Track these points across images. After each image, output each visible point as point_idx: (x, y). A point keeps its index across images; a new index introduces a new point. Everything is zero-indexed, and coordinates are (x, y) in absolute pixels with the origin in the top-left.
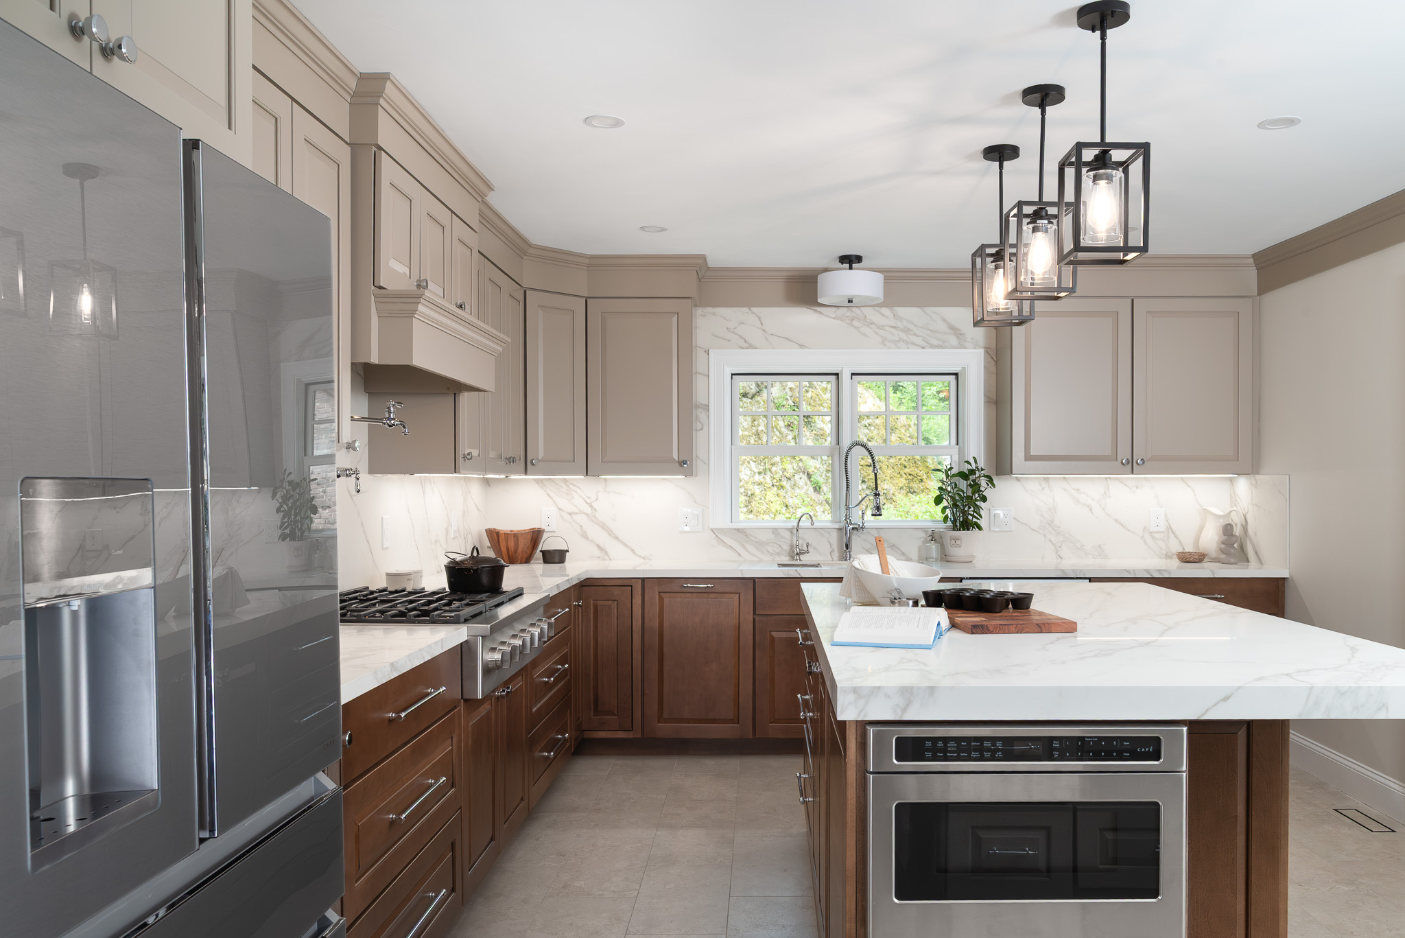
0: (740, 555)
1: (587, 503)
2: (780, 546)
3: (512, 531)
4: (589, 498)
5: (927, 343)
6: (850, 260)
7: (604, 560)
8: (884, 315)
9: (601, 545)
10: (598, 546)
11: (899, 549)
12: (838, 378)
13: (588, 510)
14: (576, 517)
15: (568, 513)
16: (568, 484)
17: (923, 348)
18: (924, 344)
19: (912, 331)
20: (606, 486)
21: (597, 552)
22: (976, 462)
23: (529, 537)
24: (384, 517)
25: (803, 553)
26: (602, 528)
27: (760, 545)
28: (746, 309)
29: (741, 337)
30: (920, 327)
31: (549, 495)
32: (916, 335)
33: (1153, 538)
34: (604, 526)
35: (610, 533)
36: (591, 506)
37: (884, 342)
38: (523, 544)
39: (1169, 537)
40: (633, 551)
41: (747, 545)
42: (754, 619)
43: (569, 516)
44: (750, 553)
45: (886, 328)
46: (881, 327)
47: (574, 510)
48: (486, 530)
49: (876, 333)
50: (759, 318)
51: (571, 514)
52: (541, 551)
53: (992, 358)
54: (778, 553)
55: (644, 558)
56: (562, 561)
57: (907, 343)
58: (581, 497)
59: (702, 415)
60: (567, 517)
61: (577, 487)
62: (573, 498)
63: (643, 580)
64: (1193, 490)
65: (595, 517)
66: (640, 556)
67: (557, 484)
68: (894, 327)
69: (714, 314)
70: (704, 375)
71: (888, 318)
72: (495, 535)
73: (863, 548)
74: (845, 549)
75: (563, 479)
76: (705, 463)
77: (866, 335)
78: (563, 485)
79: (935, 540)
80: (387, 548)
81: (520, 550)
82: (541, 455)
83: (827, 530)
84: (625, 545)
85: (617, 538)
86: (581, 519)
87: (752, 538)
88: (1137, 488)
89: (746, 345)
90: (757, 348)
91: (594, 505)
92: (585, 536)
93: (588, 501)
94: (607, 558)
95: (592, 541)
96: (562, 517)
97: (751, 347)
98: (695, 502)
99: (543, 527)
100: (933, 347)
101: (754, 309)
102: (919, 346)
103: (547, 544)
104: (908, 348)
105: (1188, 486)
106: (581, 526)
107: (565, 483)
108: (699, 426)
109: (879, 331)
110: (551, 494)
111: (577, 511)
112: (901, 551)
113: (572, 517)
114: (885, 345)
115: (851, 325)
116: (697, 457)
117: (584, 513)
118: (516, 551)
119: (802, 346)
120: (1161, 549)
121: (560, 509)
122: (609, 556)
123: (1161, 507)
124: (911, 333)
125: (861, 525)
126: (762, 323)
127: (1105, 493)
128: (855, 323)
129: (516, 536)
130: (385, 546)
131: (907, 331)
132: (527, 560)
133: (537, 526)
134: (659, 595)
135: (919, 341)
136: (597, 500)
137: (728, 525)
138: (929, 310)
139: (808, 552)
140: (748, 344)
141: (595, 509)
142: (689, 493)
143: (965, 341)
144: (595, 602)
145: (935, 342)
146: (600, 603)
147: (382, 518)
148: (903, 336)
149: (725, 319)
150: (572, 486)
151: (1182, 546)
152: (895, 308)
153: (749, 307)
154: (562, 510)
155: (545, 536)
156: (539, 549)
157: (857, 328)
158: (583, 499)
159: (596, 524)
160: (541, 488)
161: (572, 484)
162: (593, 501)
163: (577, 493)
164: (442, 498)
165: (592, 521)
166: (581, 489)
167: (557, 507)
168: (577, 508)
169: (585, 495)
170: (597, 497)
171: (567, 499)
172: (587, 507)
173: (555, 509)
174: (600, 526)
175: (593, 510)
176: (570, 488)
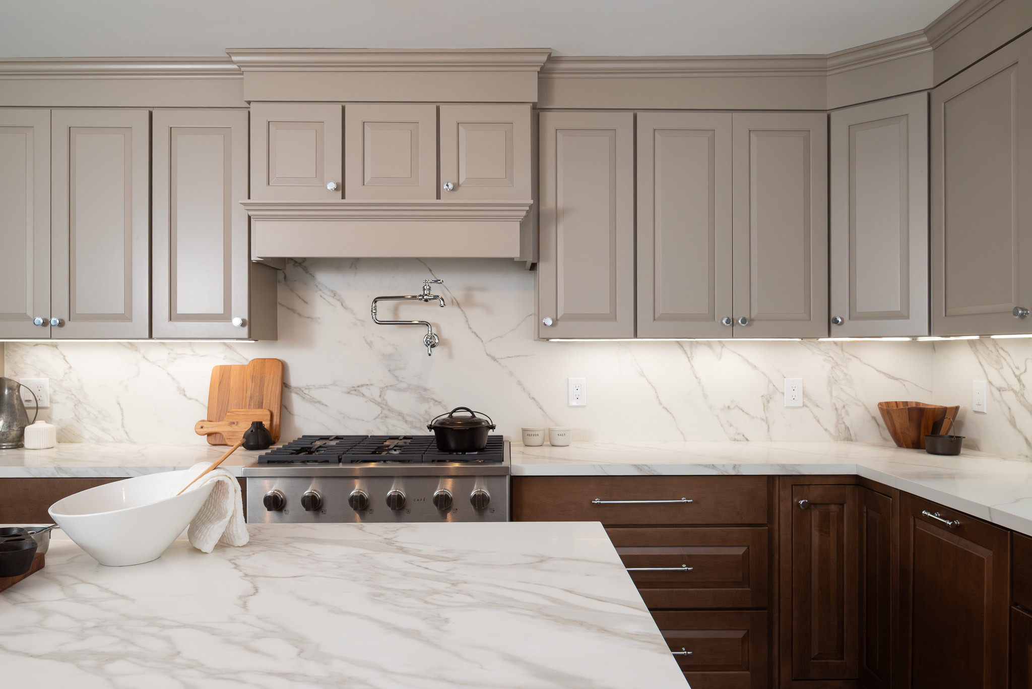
1: (1016, 376)
4: (1018, 368)
9: (1029, 439)
10: (1025, 438)
13: (1017, 387)
14: (1004, 394)
15: (997, 388)
16: (998, 348)
21: (1024, 447)
24: (570, 379)
26: (1030, 413)
31: (980, 363)
36: (1019, 380)
47: (1004, 385)
51: (1000, 391)
56: (955, 452)
58: (1010, 366)
60: (997, 394)
61: (1006, 352)
62: (1002, 368)
65: (1023, 396)
67: (988, 348)
78: (993, 350)
86: (1009, 396)
91: (1023, 377)
92: (1013, 423)
93: (1017, 373)
95: (1020, 431)
96: (992, 393)
106: (1009, 408)
107: (995, 347)
110: (983, 362)
111: (1006, 386)
113: (1001, 394)
117: (1012, 390)
121: (990, 382)
133: (957, 405)
134: (914, 522)
136: (1025, 371)
141: (1023, 385)
147: (568, 379)
150: (1001, 351)
154: (992, 385)
158: (1012, 369)
159: (1024, 406)
160: (975, 353)
161: (1002, 348)
162: (1022, 373)
163: (1005, 360)
164: (748, 362)
165: (1020, 402)
166: (1009, 355)
167: (988, 379)
168: (1006, 382)
169: (1014, 365)
170: (1026, 366)
171: (997, 369)
172: (1016, 380)
173: (985, 382)
174: (1028, 410)
175: (1022, 386)
176: (999, 354)
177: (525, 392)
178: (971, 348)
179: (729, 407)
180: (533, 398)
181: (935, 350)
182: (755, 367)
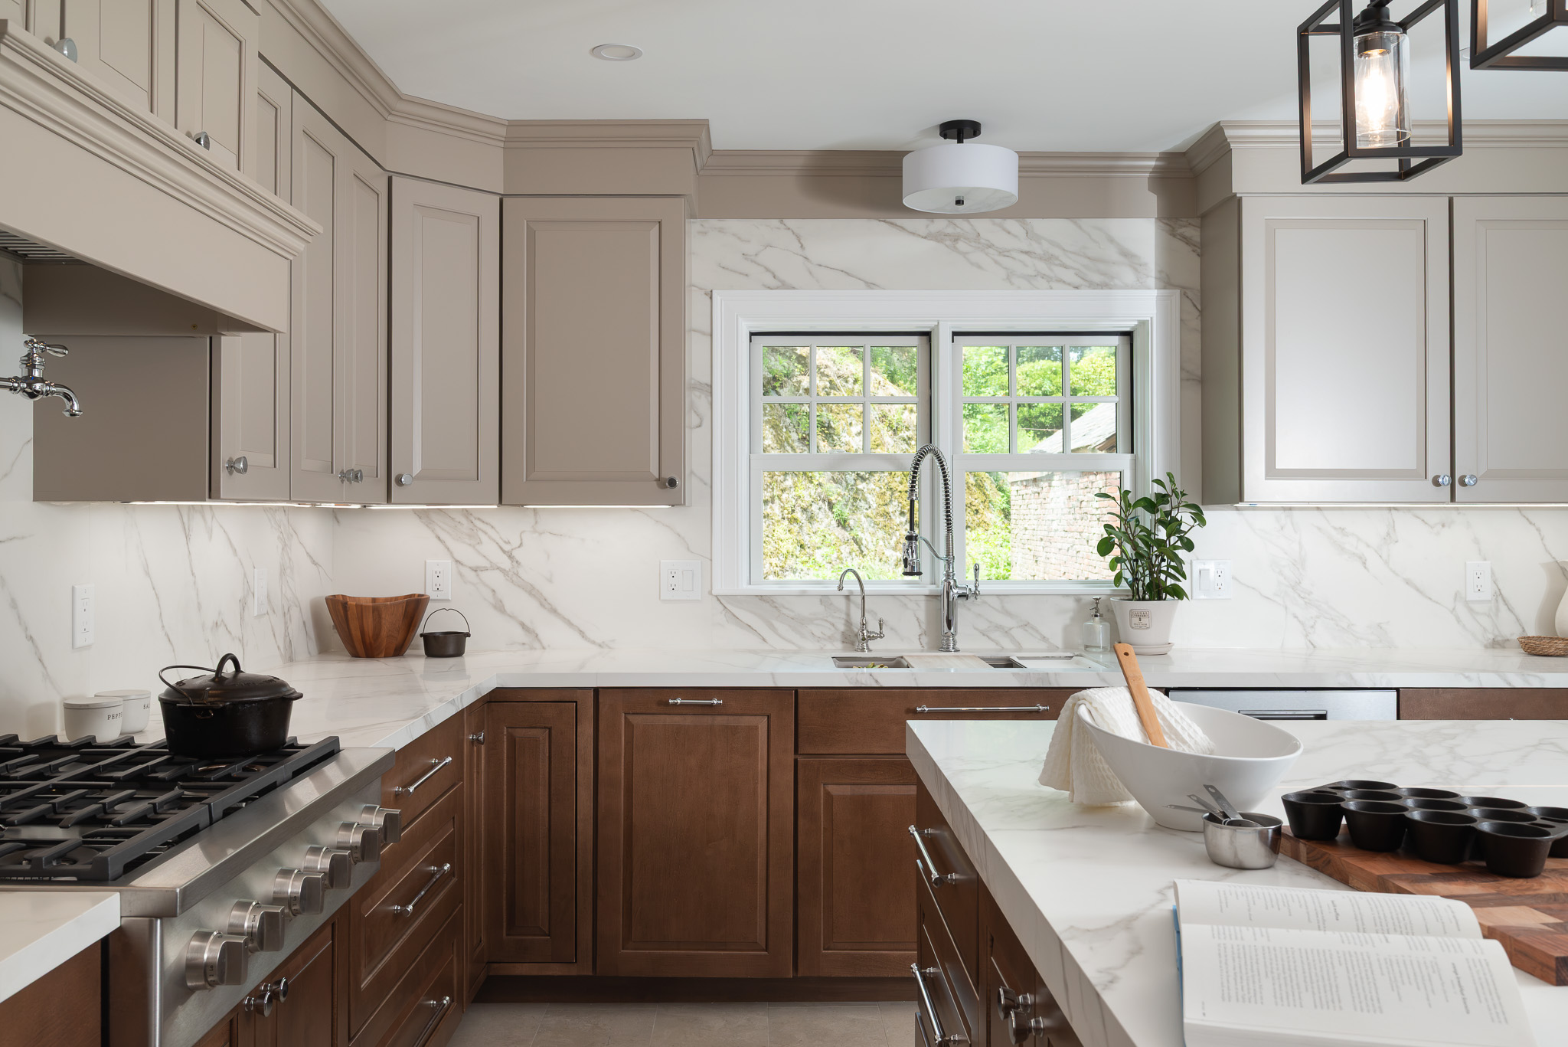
0: (764, 640)
1: (504, 552)
2: (833, 625)
3: (374, 600)
4: (508, 543)
5: (1083, 279)
6: (960, 130)
7: (532, 648)
8: (1009, 233)
9: (528, 623)
10: (523, 625)
11: (1037, 631)
12: (930, 341)
13: (506, 564)
14: (484, 575)
15: (470, 568)
16: (472, 519)
17: (1077, 288)
18: (1077, 281)
19: (1057, 258)
20: (536, 522)
21: (519, 634)
22: (1172, 481)
23: (401, 610)
24: (76, 586)
25: (874, 638)
26: (530, 593)
27: (799, 623)
28: (775, 222)
29: (768, 270)
30: (1070, 252)
31: (438, 539)
32: (1066, 267)
33: (1471, 610)
34: (532, 591)
35: (543, 602)
36: (511, 557)
37: (1010, 277)
38: (390, 623)
39: (1498, 609)
40: (582, 633)
41: (777, 624)
42: (796, 761)
43: (473, 573)
44: (784, 638)
45: (1014, 254)
46: (1004, 253)
47: (482, 563)
48: (327, 599)
49: (996, 262)
50: (798, 238)
51: (476, 571)
52: (421, 635)
53: (1195, 306)
54: (829, 637)
55: (600, 646)
56: (459, 652)
57: (1049, 279)
58: (495, 541)
59: (696, 400)
60: (470, 575)
61: (487, 525)
62: (480, 543)
63: (596, 690)
64: (1538, 530)
65: (517, 575)
66: (594, 642)
67: (453, 519)
68: (1026, 253)
69: (721, 230)
70: (704, 333)
71: (1016, 236)
72: (341, 608)
73: (975, 628)
74: (946, 629)
75: (463, 509)
76: (705, 484)
77: (979, 267)
78: (463, 520)
79: (1101, 616)
80: (88, 647)
81: (384, 633)
82: (417, 468)
83: (912, 598)
84: (570, 623)
85: (554, 611)
86: (494, 578)
87: (785, 611)
88: (1443, 526)
89: (775, 282)
90: (794, 288)
91: (517, 554)
92: (499, 607)
93: (507, 548)
94: (537, 645)
95: (511, 616)
96: (461, 574)
97: (784, 286)
98: (688, 549)
99: (430, 593)
100: (1093, 285)
101: (789, 222)
102: (1069, 284)
103: (433, 622)
104: (1051, 288)
105: (1531, 523)
106: (494, 591)
107: (468, 517)
108: (695, 420)
109: (1001, 259)
110: (444, 536)
111: (488, 565)
112: (1041, 634)
113: (478, 575)
114: (1011, 283)
115: (955, 249)
116: (692, 472)
117: (499, 568)
118: (377, 635)
119: (870, 285)
120: (1485, 630)
121: (457, 561)
122: (539, 640)
123: (1485, 560)
124: (1057, 262)
125: (973, 589)
126: (802, 246)
127: (1388, 534)
128: (962, 245)
129: (377, 607)
130: (79, 643)
131: (1049, 259)
132: (398, 651)
133: (417, 590)
134: (626, 718)
135: (1069, 276)
136: (521, 545)
137: (744, 588)
138: (1086, 223)
139: (881, 636)
140: (780, 280)
141: (517, 562)
142: (679, 535)
143: (1148, 276)
144: (510, 730)
145: (1097, 278)
146: (519, 733)
148: (1042, 266)
149: (739, 238)
150: (478, 523)
151: (1520, 625)
152: (1028, 220)
153: (781, 218)
154: (462, 564)
155: (430, 608)
156: (420, 631)
157: (964, 254)
158: (497, 543)
159: (519, 586)
160: (427, 525)
161: (479, 519)
162: (515, 548)
163: (486, 533)
164: (230, 542)
165: (513, 582)
166: (492, 527)
167: (453, 558)
168: (488, 560)
169: (501, 538)
170: (521, 540)
171: (470, 545)
172: (505, 557)
173: (449, 561)
174: (526, 591)
175: (515, 563)
176: (475, 526)
177: (20, 623)
178: (420, 518)
179: (217, 623)
180: (31, 638)
181: (338, 522)
182: (235, 551)
